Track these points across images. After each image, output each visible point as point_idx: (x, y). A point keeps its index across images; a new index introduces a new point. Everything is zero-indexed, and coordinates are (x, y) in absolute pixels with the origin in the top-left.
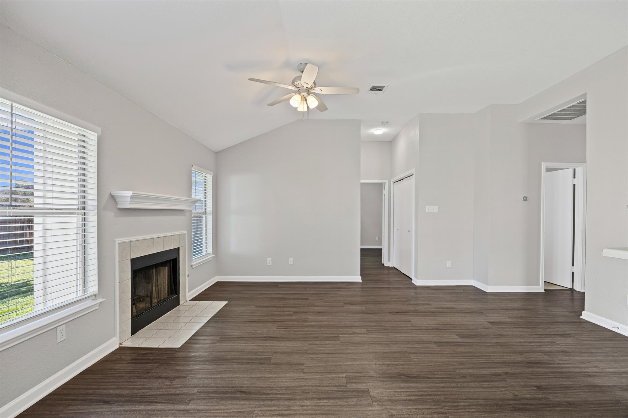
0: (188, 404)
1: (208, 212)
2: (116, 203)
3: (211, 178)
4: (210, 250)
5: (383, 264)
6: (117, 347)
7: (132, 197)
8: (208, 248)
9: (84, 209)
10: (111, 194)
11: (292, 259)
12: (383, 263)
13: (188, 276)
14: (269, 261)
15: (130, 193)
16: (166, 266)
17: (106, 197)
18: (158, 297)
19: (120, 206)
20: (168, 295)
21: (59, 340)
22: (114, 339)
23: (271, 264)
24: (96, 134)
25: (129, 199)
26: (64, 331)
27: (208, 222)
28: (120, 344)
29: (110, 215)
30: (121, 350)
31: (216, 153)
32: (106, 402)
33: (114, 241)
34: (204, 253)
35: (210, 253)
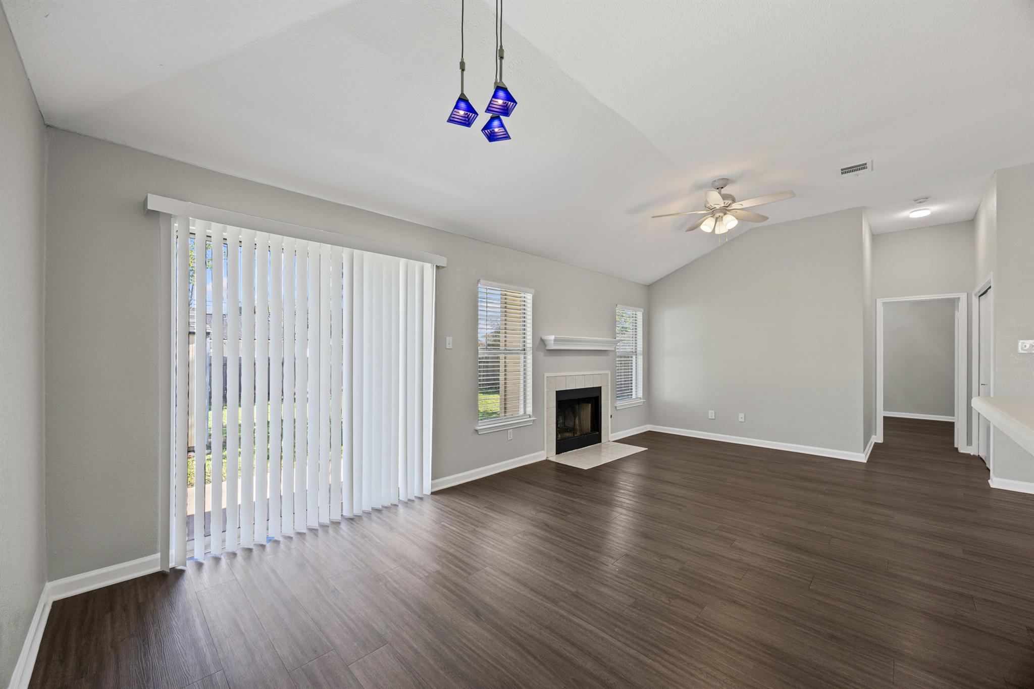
0: (575, 498)
1: (638, 352)
2: (545, 345)
3: (641, 315)
4: (640, 395)
5: (957, 449)
6: (544, 459)
7: (555, 340)
8: (638, 392)
9: (524, 350)
10: (541, 338)
11: (743, 414)
12: (956, 446)
13: (611, 416)
14: (711, 414)
15: (552, 337)
16: (589, 403)
17: (538, 341)
18: (581, 431)
19: (547, 348)
20: (591, 431)
21: (509, 439)
22: (542, 452)
23: (714, 418)
24: (531, 295)
25: (553, 342)
26: (512, 433)
27: (638, 364)
28: (547, 458)
29: (541, 354)
30: (547, 462)
31: (649, 286)
32: (529, 483)
33: (544, 375)
34: (634, 396)
35: (640, 398)
